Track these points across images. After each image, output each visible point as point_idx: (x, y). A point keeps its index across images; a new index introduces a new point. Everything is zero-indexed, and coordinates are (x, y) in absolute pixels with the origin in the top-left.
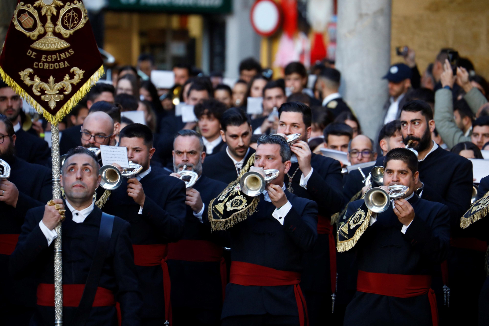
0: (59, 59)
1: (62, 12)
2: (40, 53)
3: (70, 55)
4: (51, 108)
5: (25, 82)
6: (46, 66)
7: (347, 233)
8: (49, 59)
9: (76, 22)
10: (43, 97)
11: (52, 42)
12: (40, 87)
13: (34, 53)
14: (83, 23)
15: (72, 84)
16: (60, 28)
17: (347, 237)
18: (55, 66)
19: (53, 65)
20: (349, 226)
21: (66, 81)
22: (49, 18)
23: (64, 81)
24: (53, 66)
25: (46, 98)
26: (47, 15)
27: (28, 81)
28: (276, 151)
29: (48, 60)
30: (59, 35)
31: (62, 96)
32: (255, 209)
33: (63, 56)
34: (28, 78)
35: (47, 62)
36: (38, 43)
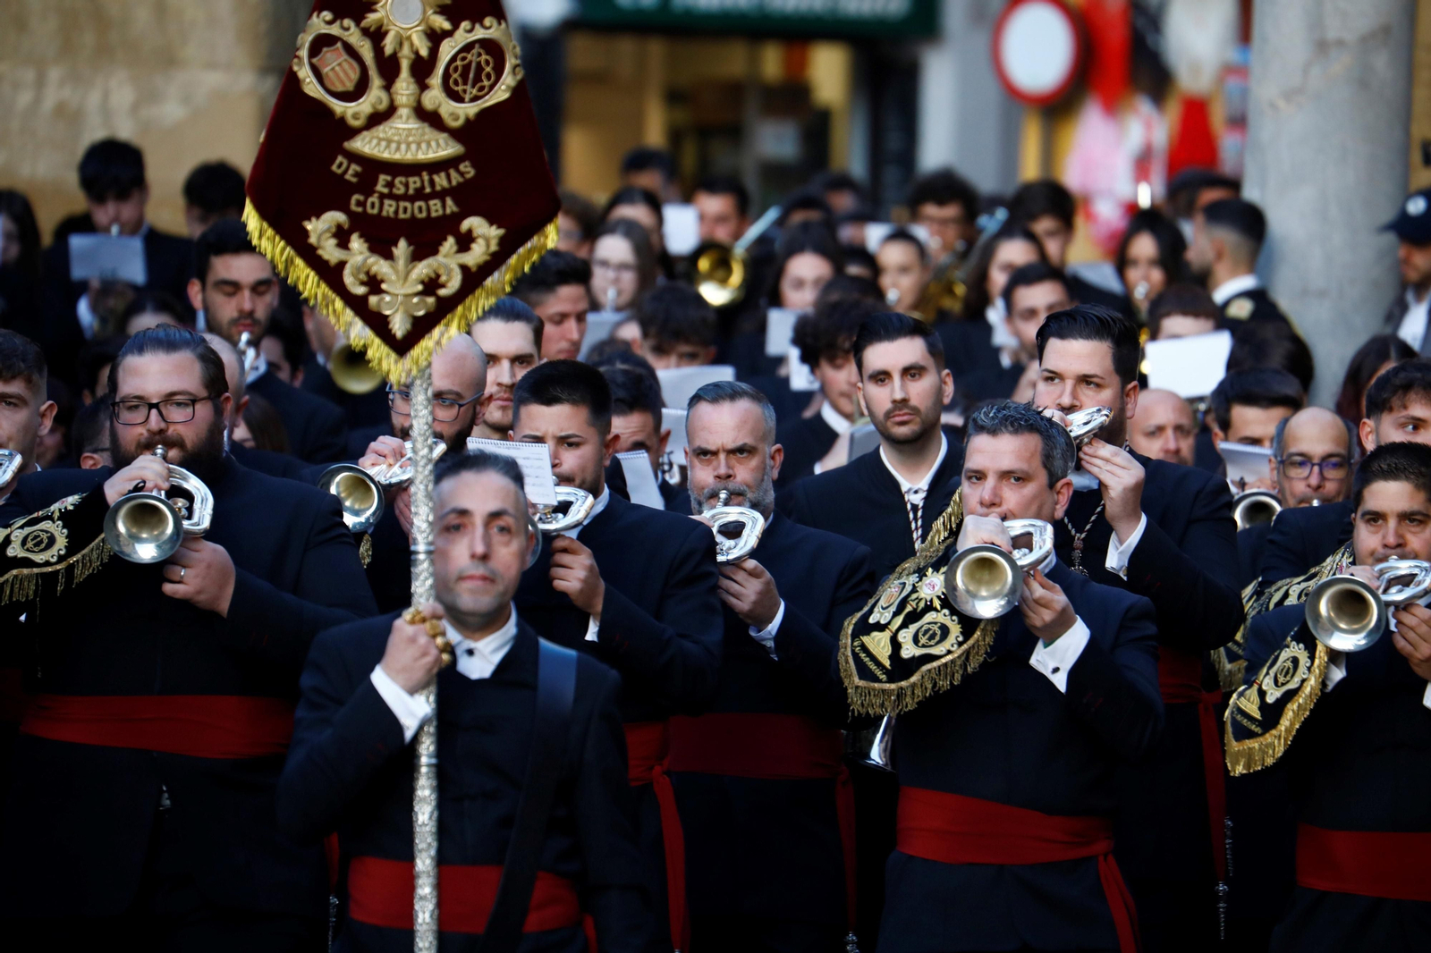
0: (428, 190)
1: (447, 50)
2: (373, 167)
3: (461, 180)
4: (394, 335)
5: (320, 252)
6: (389, 208)
7: (1257, 715)
8: (399, 189)
9: (486, 83)
10: (373, 300)
11: (411, 139)
12: (365, 269)
13: (355, 168)
14: (508, 87)
15: (464, 268)
16: (435, 97)
17: (1258, 730)
18: (416, 211)
19: (408, 204)
20: (1262, 694)
21: (445, 256)
22: (405, 65)
23: (440, 258)
24: (409, 211)
25: (383, 305)
26: (399, 55)
27: (330, 251)
28: (1032, 456)
29: (395, 191)
30: (431, 118)
31: (431, 300)
32: (986, 653)
33: (441, 181)
34: (333, 242)
35: (391, 196)
36: (367, 139)
